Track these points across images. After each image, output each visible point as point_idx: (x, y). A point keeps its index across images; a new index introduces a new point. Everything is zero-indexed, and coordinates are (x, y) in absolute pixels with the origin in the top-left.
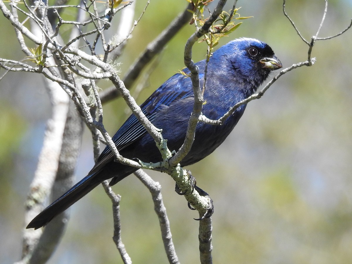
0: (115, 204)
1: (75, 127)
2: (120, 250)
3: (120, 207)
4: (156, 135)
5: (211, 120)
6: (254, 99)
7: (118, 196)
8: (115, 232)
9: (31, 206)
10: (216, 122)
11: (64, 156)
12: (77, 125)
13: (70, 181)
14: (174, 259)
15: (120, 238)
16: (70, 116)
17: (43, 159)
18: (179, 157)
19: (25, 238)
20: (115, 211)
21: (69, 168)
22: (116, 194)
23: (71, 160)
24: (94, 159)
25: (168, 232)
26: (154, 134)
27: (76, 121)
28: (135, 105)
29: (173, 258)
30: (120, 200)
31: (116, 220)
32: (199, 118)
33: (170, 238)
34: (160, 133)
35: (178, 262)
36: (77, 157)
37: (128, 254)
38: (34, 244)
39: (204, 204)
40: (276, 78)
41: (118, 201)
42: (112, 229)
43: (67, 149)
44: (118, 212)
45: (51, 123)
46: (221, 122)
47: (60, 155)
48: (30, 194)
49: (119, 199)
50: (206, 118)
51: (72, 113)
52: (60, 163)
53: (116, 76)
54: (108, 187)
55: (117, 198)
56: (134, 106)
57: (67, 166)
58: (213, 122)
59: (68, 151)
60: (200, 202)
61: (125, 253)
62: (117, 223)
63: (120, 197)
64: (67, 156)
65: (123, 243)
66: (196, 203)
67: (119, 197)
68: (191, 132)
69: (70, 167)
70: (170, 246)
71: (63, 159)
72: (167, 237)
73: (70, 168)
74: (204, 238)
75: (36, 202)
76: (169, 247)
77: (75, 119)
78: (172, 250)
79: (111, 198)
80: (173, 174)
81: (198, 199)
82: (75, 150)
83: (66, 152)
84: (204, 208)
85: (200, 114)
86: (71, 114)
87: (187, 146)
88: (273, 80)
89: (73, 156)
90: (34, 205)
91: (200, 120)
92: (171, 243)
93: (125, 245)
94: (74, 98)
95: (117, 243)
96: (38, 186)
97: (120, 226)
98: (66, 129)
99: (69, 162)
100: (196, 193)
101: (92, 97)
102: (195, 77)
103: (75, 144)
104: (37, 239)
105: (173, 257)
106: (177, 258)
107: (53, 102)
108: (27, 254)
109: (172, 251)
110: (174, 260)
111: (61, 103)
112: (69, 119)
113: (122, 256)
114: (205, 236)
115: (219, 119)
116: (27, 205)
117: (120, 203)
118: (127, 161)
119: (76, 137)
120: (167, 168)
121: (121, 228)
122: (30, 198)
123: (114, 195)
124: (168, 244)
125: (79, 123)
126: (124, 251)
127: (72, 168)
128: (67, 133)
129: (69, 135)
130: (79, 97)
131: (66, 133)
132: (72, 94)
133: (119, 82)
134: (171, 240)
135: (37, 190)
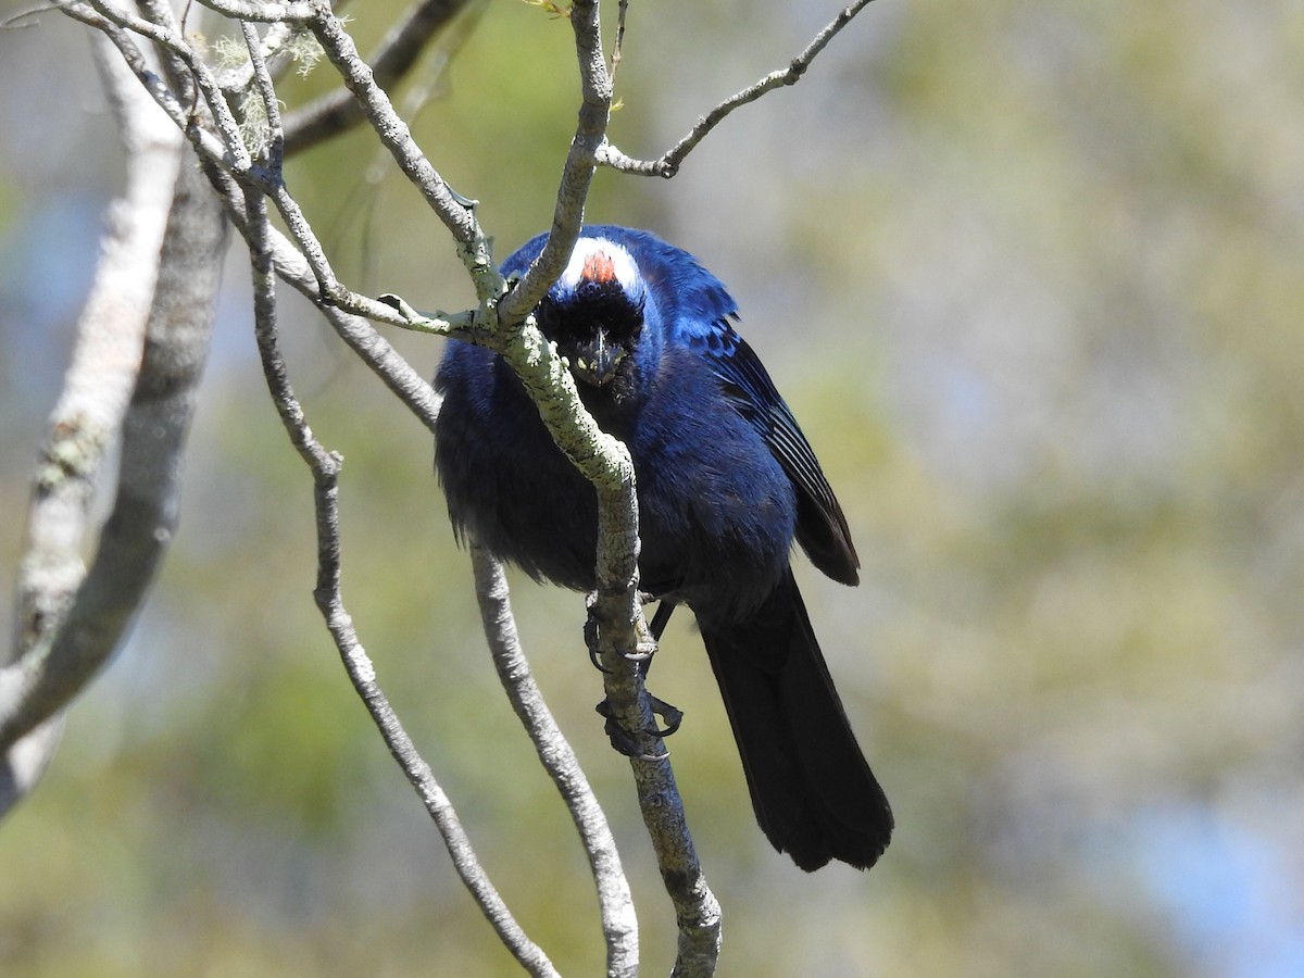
0: (324, 482)
1: (202, 226)
2: (336, 633)
3: (339, 492)
4: (458, 218)
5: (634, 161)
6: (777, 86)
7: (332, 456)
8: (320, 575)
9: (51, 484)
10: (651, 167)
11: (164, 321)
12: (208, 218)
13: (182, 404)
14: (514, 668)
15: (339, 596)
16: (184, 191)
17: (92, 329)
18: (532, 289)
19: (31, 589)
20: (323, 506)
21: (178, 361)
22: (327, 450)
23: (184, 334)
24: (256, 332)
25: (498, 578)
26: (452, 214)
27: (205, 205)
28: (389, 116)
29: (511, 664)
30: (339, 469)
31: (327, 536)
32: (596, 155)
33: (502, 597)
34: (470, 211)
35: (526, 677)
36: (205, 325)
37: (363, 646)
38: (60, 610)
39: (613, 460)
40: (848, 13)
41: (331, 473)
42: (313, 566)
43: (172, 299)
44: (331, 509)
45: (120, 211)
46: (669, 166)
47: (151, 319)
48: (50, 447)
49: (337, 465)
50: (618, 153)
51: (191, 179)
52: (149, 345)
53: (328, 16)
54: (299, 426)
55: (329, 461)
56: (387, 120)
57: (173, 354)
58: (643, 168)
59: (178, 305)
60: (601, 451)
61: (354, 645)
62: (327, 547)
63: (341, 458)
64: (172, 324)
65: (348, 612)
66: (586, 455)
67: (337, 460)
68: (571, 204)
69: (182, 359)
70: (503, 625)
71: (159, 333)
72: (494, 596)
73: (184, 360)
74: (613, 577)
75: (69, 470)
76: (498, 627)
77: (200, 201)
78: (508, 638)
79: (309, 463)
80: (511, 352)
81: (593, 439)
82: (200, 304)
83: (168, 309)
84: (614, 473)
85: (600, 141)
86: (189, 185)
87: (559, 251)
88: (837, 19)
89: (192, 323)
90: (60, 480)
91: (600, 160)
92: (507, 613)
93: (352, 618)
94: (192, 131)
95: (327, 611)
96: (75, 418)
97: (338, 555)
98: (172, 231)
99: (179, 341)
100: (586, 419)
101: (250, 130)
102: (586, 18)
103: (201, 283)
104: (68, 593)
105: (510, 659)
106: (526, 664)
107: (132, 142)
108: (36, 641)
109: (509, 641)
110: (515, 672)
111: (156, 146)
112: (180, 201)
113: (344, 653)
114: (614, 571)
115: (663, 158)
116: (39, 480)
117: (339, 479)
118: (359, 301)
119: (202, 259)
120: (494, 330)
121: (341, 560)
122: (48, 459)
123: (320, 451)
124: (496, 616)
125: (215, 214)
126: (350, 636)
127: (189, 361)
128: (173, 248)
129: (182, 253)
130: (207, 84)
131: (170, 247)
132: (187, 117)
133: (337, 36)
134: (507, 602)
135: (72, 431)
